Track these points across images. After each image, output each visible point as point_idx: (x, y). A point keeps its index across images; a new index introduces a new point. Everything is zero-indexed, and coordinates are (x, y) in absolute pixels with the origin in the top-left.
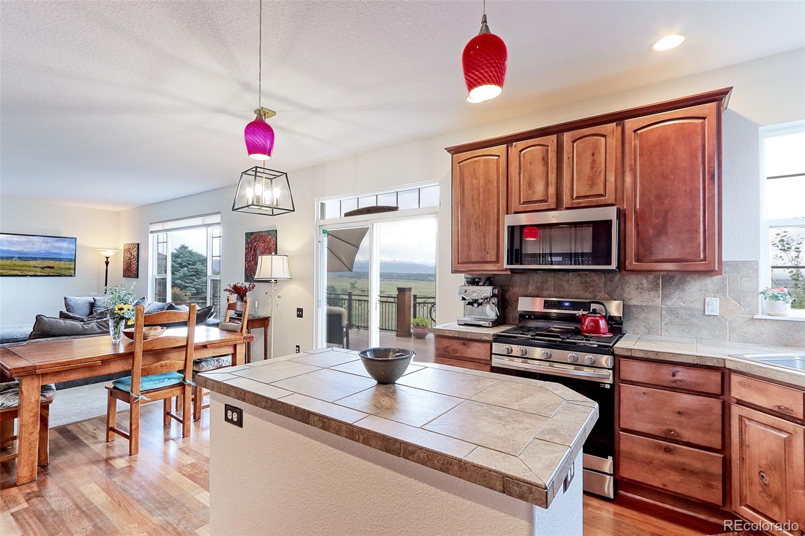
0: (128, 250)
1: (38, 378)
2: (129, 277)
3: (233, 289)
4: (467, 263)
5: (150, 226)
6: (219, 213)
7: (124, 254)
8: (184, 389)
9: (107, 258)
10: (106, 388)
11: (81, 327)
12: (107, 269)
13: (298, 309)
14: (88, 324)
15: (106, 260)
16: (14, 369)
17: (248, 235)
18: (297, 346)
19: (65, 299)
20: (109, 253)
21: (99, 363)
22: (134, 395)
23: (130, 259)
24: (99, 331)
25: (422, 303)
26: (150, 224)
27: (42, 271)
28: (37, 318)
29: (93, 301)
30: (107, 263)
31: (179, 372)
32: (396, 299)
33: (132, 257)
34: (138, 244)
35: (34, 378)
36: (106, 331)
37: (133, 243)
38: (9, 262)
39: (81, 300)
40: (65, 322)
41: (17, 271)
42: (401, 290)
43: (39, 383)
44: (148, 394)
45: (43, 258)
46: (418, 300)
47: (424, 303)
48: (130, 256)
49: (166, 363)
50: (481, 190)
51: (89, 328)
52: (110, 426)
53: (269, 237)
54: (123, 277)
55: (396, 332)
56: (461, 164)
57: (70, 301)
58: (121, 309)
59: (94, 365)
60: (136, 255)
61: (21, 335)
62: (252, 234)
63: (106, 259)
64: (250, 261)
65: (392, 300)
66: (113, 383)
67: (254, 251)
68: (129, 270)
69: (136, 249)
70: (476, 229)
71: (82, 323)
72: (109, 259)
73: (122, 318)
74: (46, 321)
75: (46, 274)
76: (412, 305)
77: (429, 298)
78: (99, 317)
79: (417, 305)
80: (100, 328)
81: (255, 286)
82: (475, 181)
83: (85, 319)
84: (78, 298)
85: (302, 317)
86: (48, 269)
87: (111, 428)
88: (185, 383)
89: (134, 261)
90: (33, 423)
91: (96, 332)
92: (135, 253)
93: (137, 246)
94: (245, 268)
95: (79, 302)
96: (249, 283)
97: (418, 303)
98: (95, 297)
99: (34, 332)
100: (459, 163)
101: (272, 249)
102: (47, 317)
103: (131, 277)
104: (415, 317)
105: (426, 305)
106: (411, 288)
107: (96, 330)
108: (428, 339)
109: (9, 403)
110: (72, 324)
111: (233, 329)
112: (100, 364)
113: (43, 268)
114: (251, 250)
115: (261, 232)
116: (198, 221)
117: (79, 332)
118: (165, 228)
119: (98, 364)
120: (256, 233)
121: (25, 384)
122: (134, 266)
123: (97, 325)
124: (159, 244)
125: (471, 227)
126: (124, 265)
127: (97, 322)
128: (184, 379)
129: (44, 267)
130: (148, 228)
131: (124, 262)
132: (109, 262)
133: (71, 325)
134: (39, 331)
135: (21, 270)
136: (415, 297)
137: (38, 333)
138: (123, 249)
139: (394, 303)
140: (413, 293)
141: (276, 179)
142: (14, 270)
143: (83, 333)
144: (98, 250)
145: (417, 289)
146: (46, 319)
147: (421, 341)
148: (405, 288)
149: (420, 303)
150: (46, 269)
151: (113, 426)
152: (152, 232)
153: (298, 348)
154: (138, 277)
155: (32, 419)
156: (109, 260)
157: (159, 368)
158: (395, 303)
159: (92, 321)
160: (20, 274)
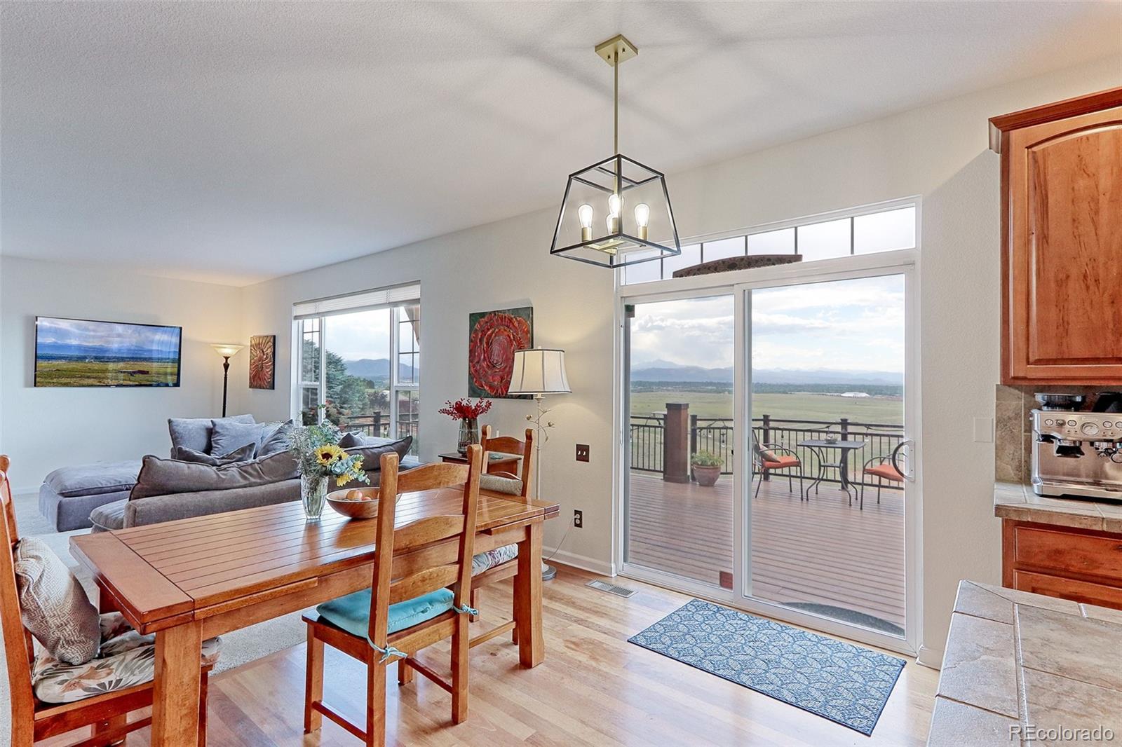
0: (257, 346)
1: (196, 627)
2: (260, 387)
3: (456, 409)
4: (1055, 361)
5: (294, 308)
6: (417, 282)
7: (251, 352)
8: (457, 624)
9: (227, 358)
10: (305, 619)
11: (215, 476)
12: (226, 375)
13: (577, 445)
14: (225, 469)
15: (225, 362)
16: (150, 612)
17: (474, 318)
18: (576, 512)
19: (170, 422)
20: (228, 351)
21: (315, 582)
22: (376, 647)
23: (260, 359)
24: (243, 482)
25: (704, 428)
26: (295, 304)
27: (131, 378)
28: (144, 462)
29: (212, 426)
30: (226, 366)
31: (450, 587)
32: (662, 422)
33: (265, 357)
34: (274, 337)
35: (188, 627)
36: (255, 483)
37: (266, 334)
38: (79, 365)
39: (194, 425)
40: (189, 467)
41: (92, 380)
42: (674, 409)
43: (199, 637)
44: (399, 641)
45: (133, 358)
46: (700, 424)
47: (709, 428)
48: (262, 355)
49: (431, 573)
50: (1104, 201)
51: (228, 477)
52: (313, 700)
53: (518, 319)
54: (250, 387)
55: (662, 474)
56: (1035, 149)
57: (177, 426)
58: (327, 456)
59: (305, 587)
60: (271, 354)
61: (108, 481)
62: (483, 315)
63: (225, 359)
64: (478, 362)
65: (655, 423)
66: (318, 608)
67: (487, 343)
68: (259, 377)
69: (271, 344)
70: (1088, 288)
71: (214, 468)
72: (229, 360)
73: (328, 473)
74: (160, 467)
75: (137, 383)
76: (689, 429)
77: (715, 420)
78: (240, 456)
79: (698, 431)
80: (245, 478)
81: (490, 404)
82: (1082, 183)
83: (217, 461)
84: (189, 421)
85: (588, 461)
86: (141, 375)
87: (315, 702)
88: (459, 611)
89: (267, 363)
90: (185, 730)
91: (238, 485)
92: (269, 351)
93: (272, 340)
94: (470, 374)
95: (190, 427)
96: (479, 399)
97: (699, 428)
98: (213, 420)
99: (139, 486)
100: (1028, 148)
101: (526, 341)
102: (161, 458)
103: (264, 388)
104: (694, 449)
105: (712, 430)
106: (688, 404)
107: (239, 481)
108: (720, 486)
109: (131, 677)
110: (201, 471)
111: (507, 488)
112: (316, 584)
113: (132, 374)
114: (481, 343)
115: (500, 311)
116: (380, 297)
117: (212, 484)
118: (320, 311)
119: (312, 586)
120: (491, 313)
121: (171, 642)
122: (268, 371)
123: (240, 473)
124: (305, 334)
125: (1071, 284)
126: (250, 369)
127: (240, 467)
128: (456, 601)
129: (134, 372)
130: (291, 312)
131: (251, 365)
132: (229, 365)
133: (198, 473)
134: (148, 485)
135: (99, 378)
136: (694, 419)
137: (145, 486)
138: (249, 344)
139: (658, 427)
140: (691, 412)
141: (632, 189)
142: (88, 377)
143: (219, 486)
144: (212, 345)
145: (696, 406)
146: (159, 463)
147: (710, 489)
148: (680, 405)
149: (701, 429)
150: (137, 375)
151: (317, 700)
152: (296, 318)
153: (578, 516)
154: (274, 389)
155: (184, 722)
156: (228, 362)
157: (419, 583)
158: (661, 427)
159: (231, 465)
160: (98, 384)
